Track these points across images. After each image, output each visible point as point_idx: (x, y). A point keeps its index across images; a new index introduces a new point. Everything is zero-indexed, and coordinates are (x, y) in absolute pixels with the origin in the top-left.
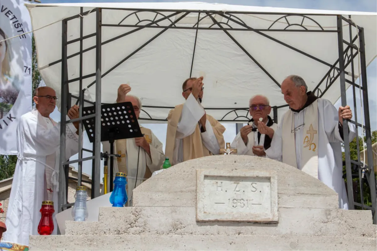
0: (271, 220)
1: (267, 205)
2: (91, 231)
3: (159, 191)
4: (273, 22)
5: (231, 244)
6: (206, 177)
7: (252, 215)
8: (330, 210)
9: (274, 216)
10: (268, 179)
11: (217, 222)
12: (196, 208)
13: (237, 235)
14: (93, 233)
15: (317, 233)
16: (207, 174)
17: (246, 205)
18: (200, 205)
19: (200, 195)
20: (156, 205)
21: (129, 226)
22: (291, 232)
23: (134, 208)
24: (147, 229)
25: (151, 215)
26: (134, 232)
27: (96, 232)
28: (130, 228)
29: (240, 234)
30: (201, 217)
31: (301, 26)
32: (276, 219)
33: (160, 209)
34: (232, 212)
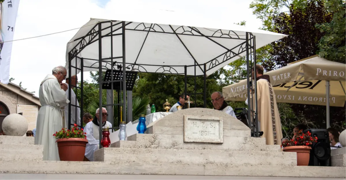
0: (219, 142)
1: (217, 134)
2: (133, 146)
3: (165, 126)
4: (215, 32)
5: (201, 154)
6: (189, 119)
7: (211, 139)
8: (246, 138)
9: (221, 140)
10: (219, 121)
11: (194, 142)
12: (184, 136)
13: (203, 150)
14: (133, 147)
15: (240, 148)
16: (190, 118)
17: (208, 134)
18: (186, 134)
19: (186, 129)
20: (164, 133)
21: (151, 144)
22: (229, 148)
23: (153, 134)
24: (160, 146)
25: (162, 139)
26: (154, 147)
27: (135, 146)
28: (152, 145)
29: (205, 149)
30: (187, 140)
31: (228, 35)
32: (222, 142)
33: (166, 136)
34: (201, 138)
